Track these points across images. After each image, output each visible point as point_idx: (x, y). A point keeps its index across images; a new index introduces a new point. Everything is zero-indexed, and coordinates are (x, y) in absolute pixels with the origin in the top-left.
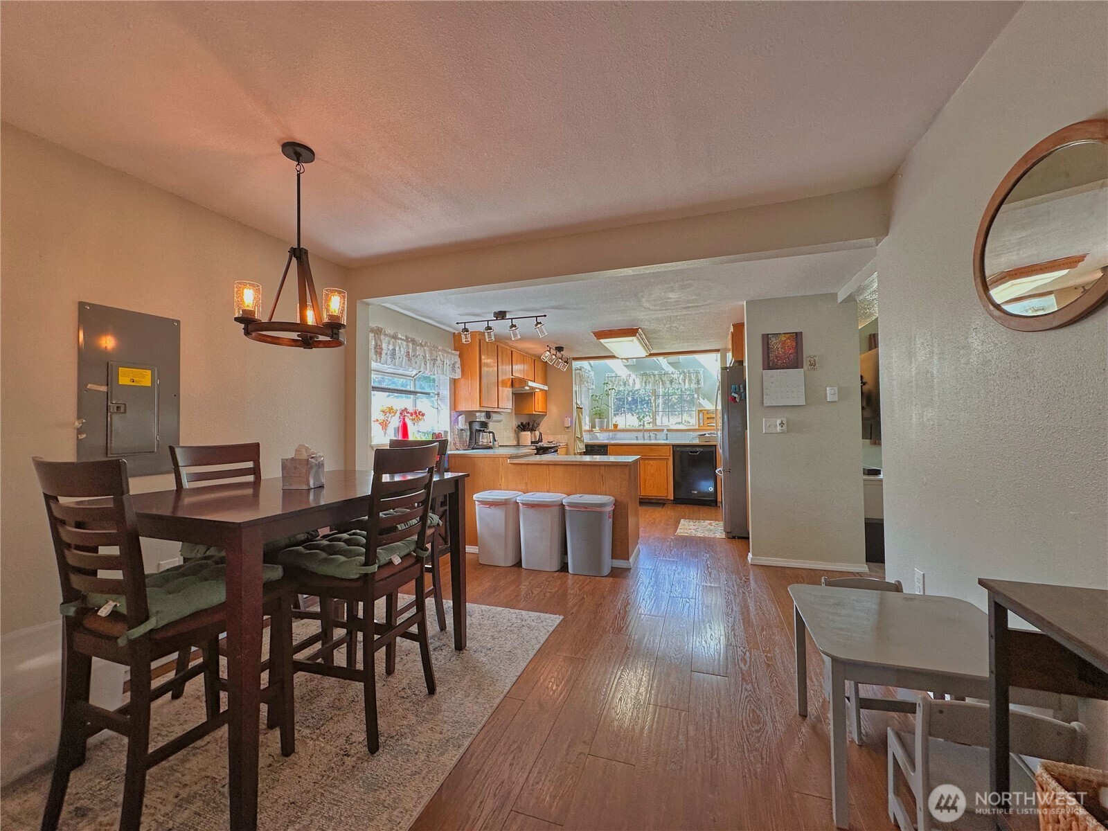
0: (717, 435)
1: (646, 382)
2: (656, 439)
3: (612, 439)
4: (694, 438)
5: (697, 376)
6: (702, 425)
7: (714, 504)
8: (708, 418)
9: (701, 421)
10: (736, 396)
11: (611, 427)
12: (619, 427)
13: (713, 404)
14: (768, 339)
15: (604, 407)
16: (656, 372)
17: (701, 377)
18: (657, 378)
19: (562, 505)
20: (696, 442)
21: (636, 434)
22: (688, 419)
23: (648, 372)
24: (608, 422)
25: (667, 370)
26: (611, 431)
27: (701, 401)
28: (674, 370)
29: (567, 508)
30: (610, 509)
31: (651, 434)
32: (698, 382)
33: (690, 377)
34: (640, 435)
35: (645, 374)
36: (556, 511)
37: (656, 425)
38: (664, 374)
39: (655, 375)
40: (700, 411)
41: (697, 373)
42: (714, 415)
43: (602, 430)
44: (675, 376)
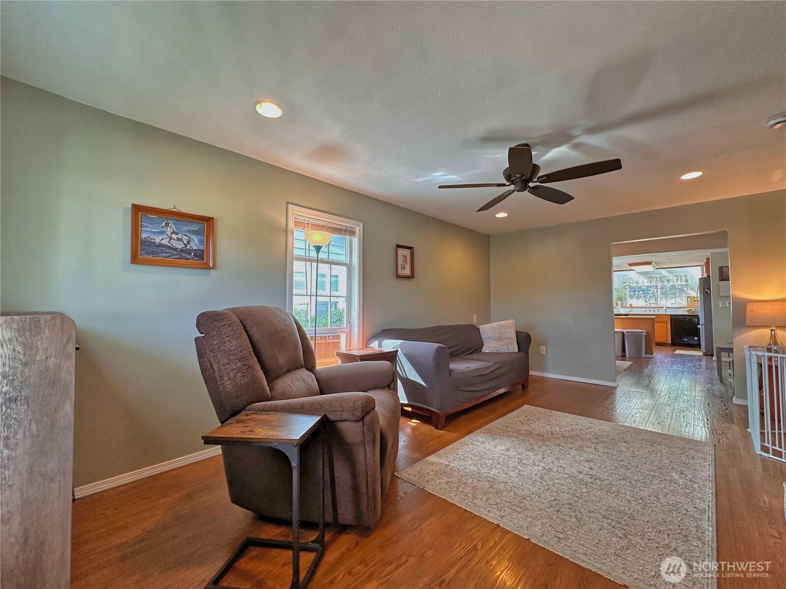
0: (698, 309)
1: (650, 282)
2: (658, 312)
3: (631, 312)
4: (684, 312)
5: (686, 278)
6: (690, 304)
7: (698, 346)
8: (694, 301)
9: (689, 303)
10: (708, 291)
11: (629, 306)
12: (633, 306)
13: (695, 293)
14: (722, 268)
15: (623, 295)
16: (658, 276)
17: (689, 278)
18: (658, 279)
19: (623, 333)
20: (686, 313)
21: (645, 309)
22: (680, 301)
23: (652, 276)
24: (626, 303)
25: (665, 275)
26: (628, 308)
27: (689, 291)
28: (670, 275)
29: (626, 333)
30: (644, 334)
31: (655, 309)
32: (687, 281)
33: (681, 279)
34: (648, 310)
35: (650, 277)
36: (620, 334)
37: (658, 305)
38: (663, 277)
39: (657, 278)
40: (688, 297)
41: (686, 276)
42: (696, 299)
43: (622, 307)
44: (671, 278)
